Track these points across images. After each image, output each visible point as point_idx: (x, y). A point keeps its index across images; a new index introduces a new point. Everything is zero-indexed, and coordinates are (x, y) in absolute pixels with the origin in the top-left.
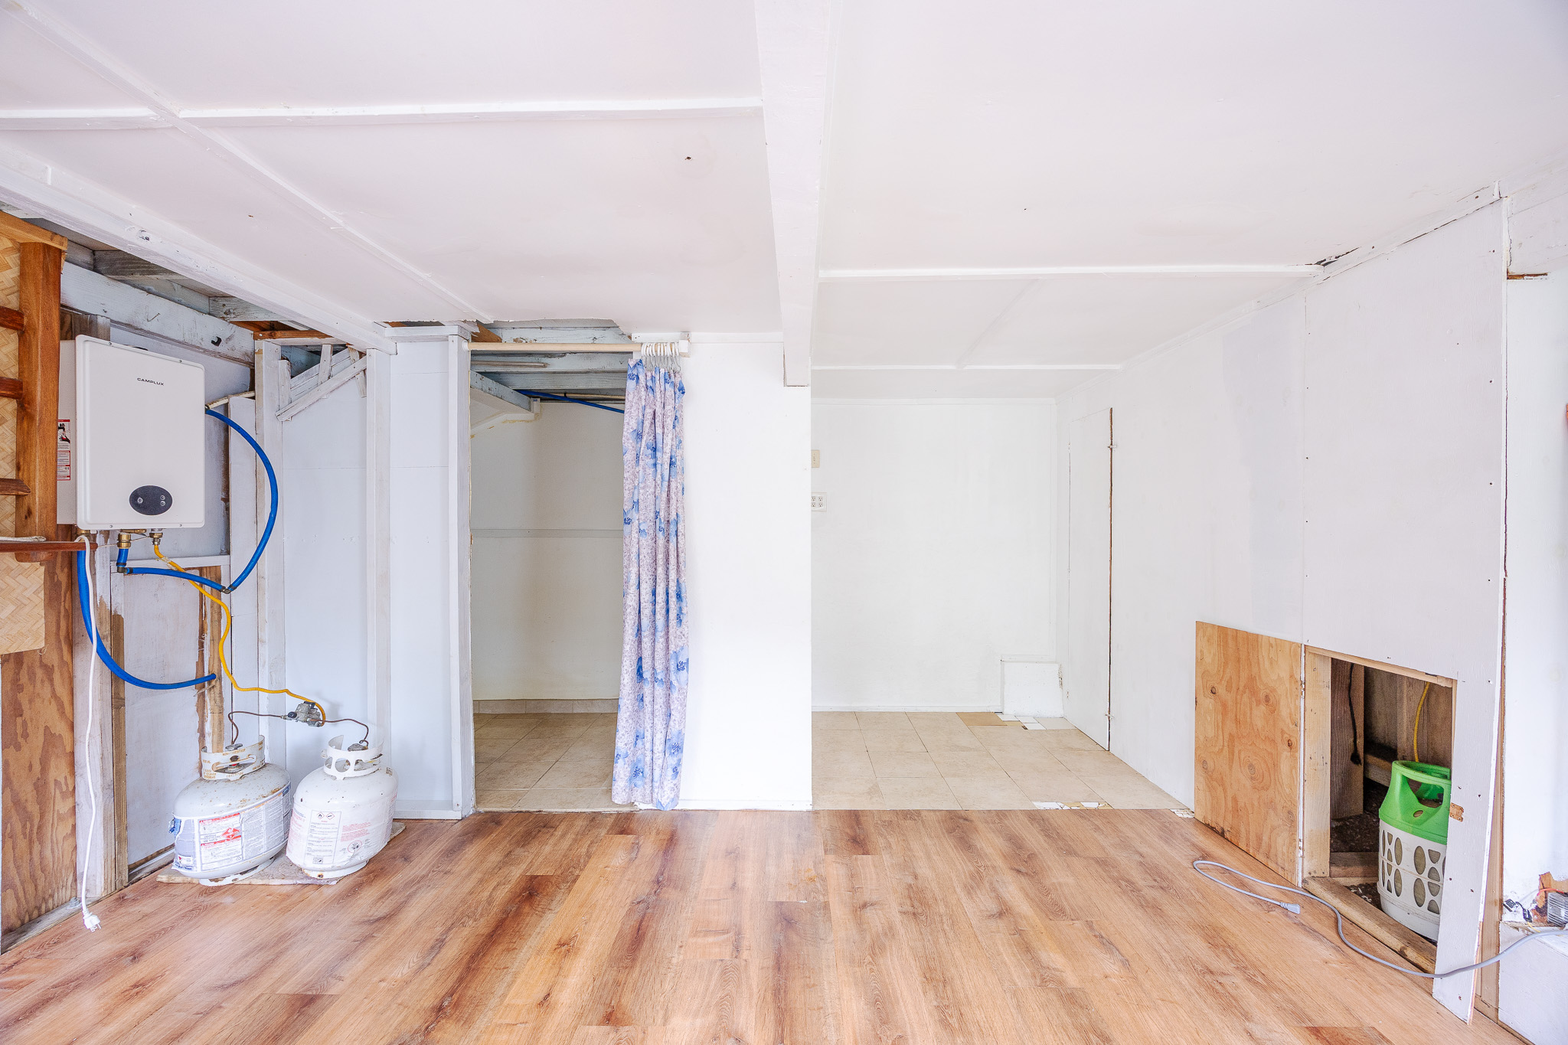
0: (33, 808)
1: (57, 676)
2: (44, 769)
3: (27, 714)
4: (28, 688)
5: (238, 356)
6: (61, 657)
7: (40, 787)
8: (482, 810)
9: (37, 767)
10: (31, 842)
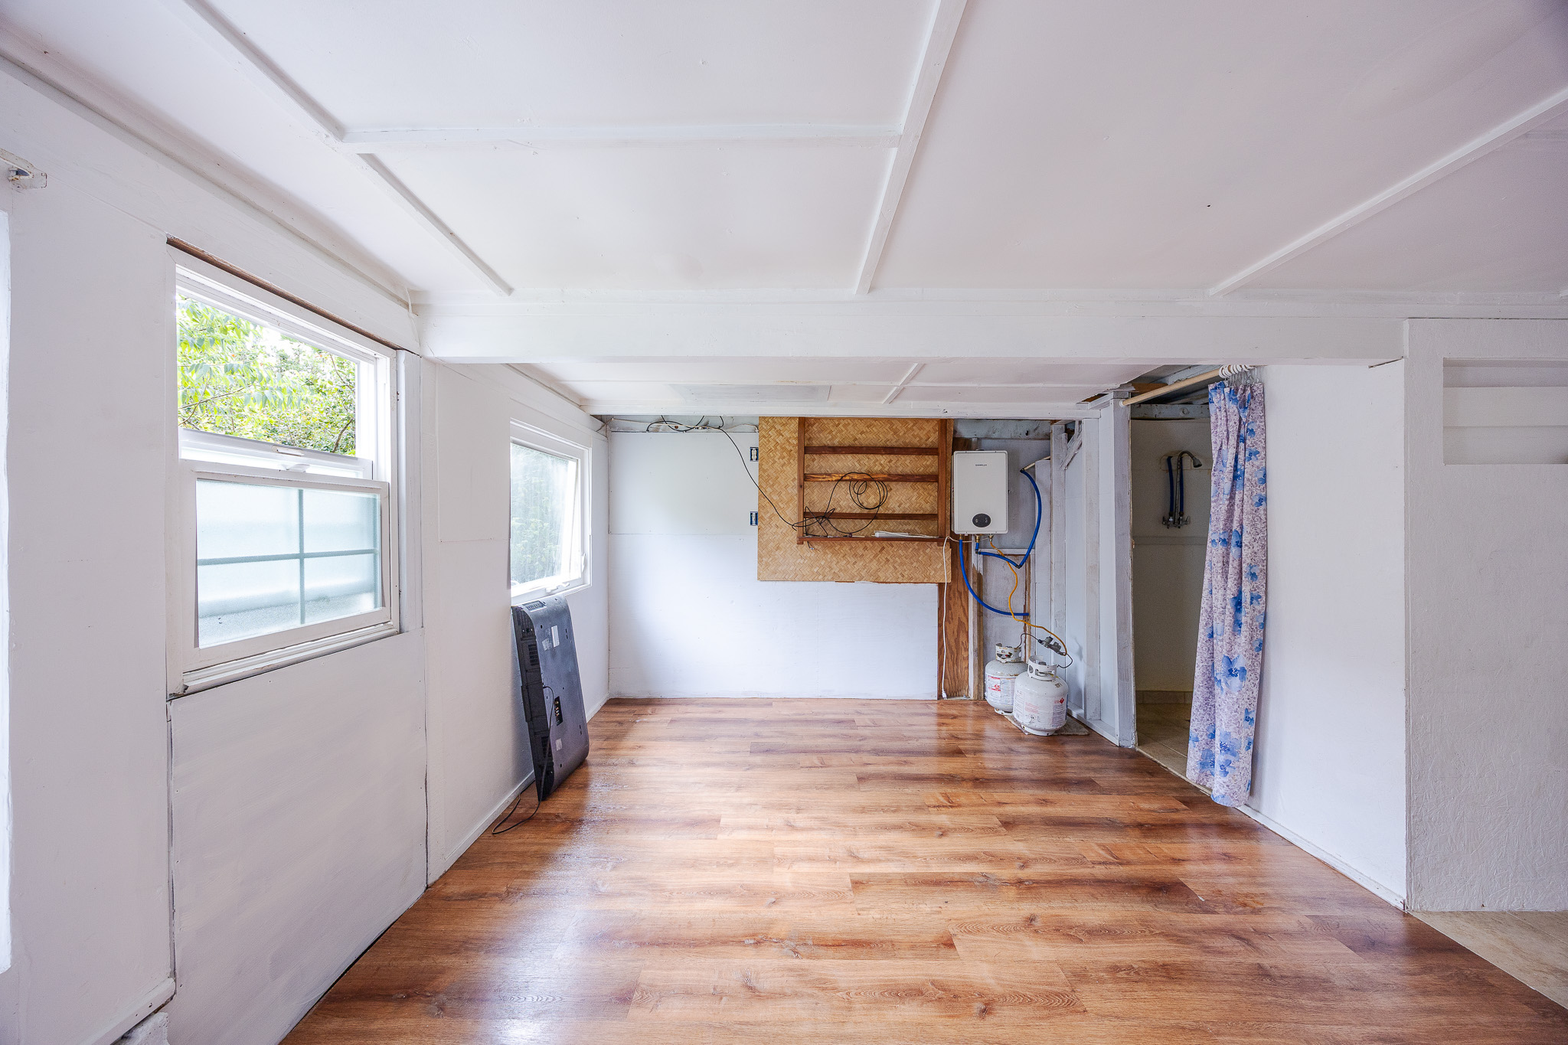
0: (954, 650)
1: (963, 596)
2: (958, 635)
3: (953, 609)
4: (953, 599)
5: (1041, 437)
6: (964, 589)
7: (957, 641)
8: (1137, 749)
9: (956, 633)
10: (954, 664)
